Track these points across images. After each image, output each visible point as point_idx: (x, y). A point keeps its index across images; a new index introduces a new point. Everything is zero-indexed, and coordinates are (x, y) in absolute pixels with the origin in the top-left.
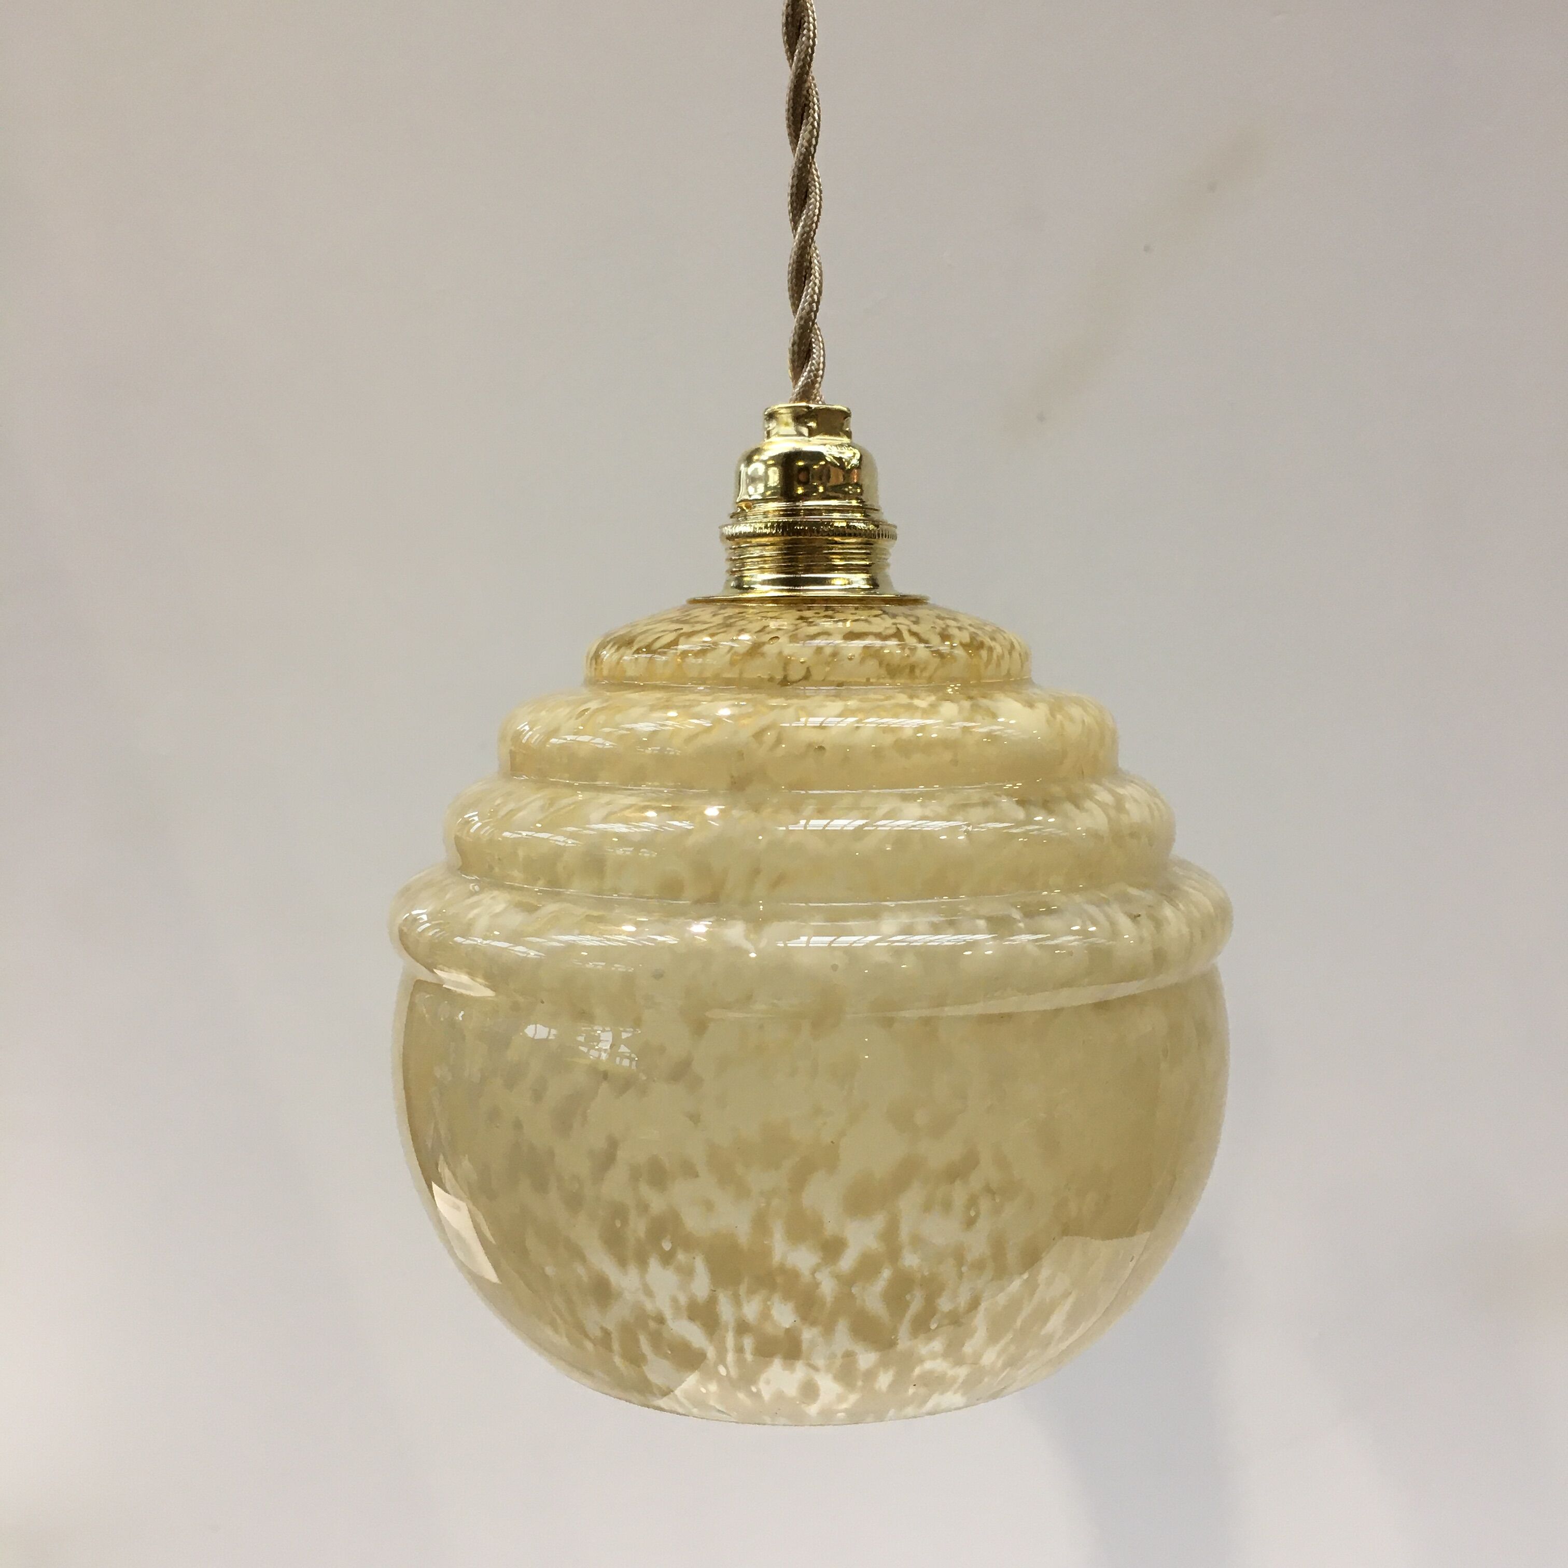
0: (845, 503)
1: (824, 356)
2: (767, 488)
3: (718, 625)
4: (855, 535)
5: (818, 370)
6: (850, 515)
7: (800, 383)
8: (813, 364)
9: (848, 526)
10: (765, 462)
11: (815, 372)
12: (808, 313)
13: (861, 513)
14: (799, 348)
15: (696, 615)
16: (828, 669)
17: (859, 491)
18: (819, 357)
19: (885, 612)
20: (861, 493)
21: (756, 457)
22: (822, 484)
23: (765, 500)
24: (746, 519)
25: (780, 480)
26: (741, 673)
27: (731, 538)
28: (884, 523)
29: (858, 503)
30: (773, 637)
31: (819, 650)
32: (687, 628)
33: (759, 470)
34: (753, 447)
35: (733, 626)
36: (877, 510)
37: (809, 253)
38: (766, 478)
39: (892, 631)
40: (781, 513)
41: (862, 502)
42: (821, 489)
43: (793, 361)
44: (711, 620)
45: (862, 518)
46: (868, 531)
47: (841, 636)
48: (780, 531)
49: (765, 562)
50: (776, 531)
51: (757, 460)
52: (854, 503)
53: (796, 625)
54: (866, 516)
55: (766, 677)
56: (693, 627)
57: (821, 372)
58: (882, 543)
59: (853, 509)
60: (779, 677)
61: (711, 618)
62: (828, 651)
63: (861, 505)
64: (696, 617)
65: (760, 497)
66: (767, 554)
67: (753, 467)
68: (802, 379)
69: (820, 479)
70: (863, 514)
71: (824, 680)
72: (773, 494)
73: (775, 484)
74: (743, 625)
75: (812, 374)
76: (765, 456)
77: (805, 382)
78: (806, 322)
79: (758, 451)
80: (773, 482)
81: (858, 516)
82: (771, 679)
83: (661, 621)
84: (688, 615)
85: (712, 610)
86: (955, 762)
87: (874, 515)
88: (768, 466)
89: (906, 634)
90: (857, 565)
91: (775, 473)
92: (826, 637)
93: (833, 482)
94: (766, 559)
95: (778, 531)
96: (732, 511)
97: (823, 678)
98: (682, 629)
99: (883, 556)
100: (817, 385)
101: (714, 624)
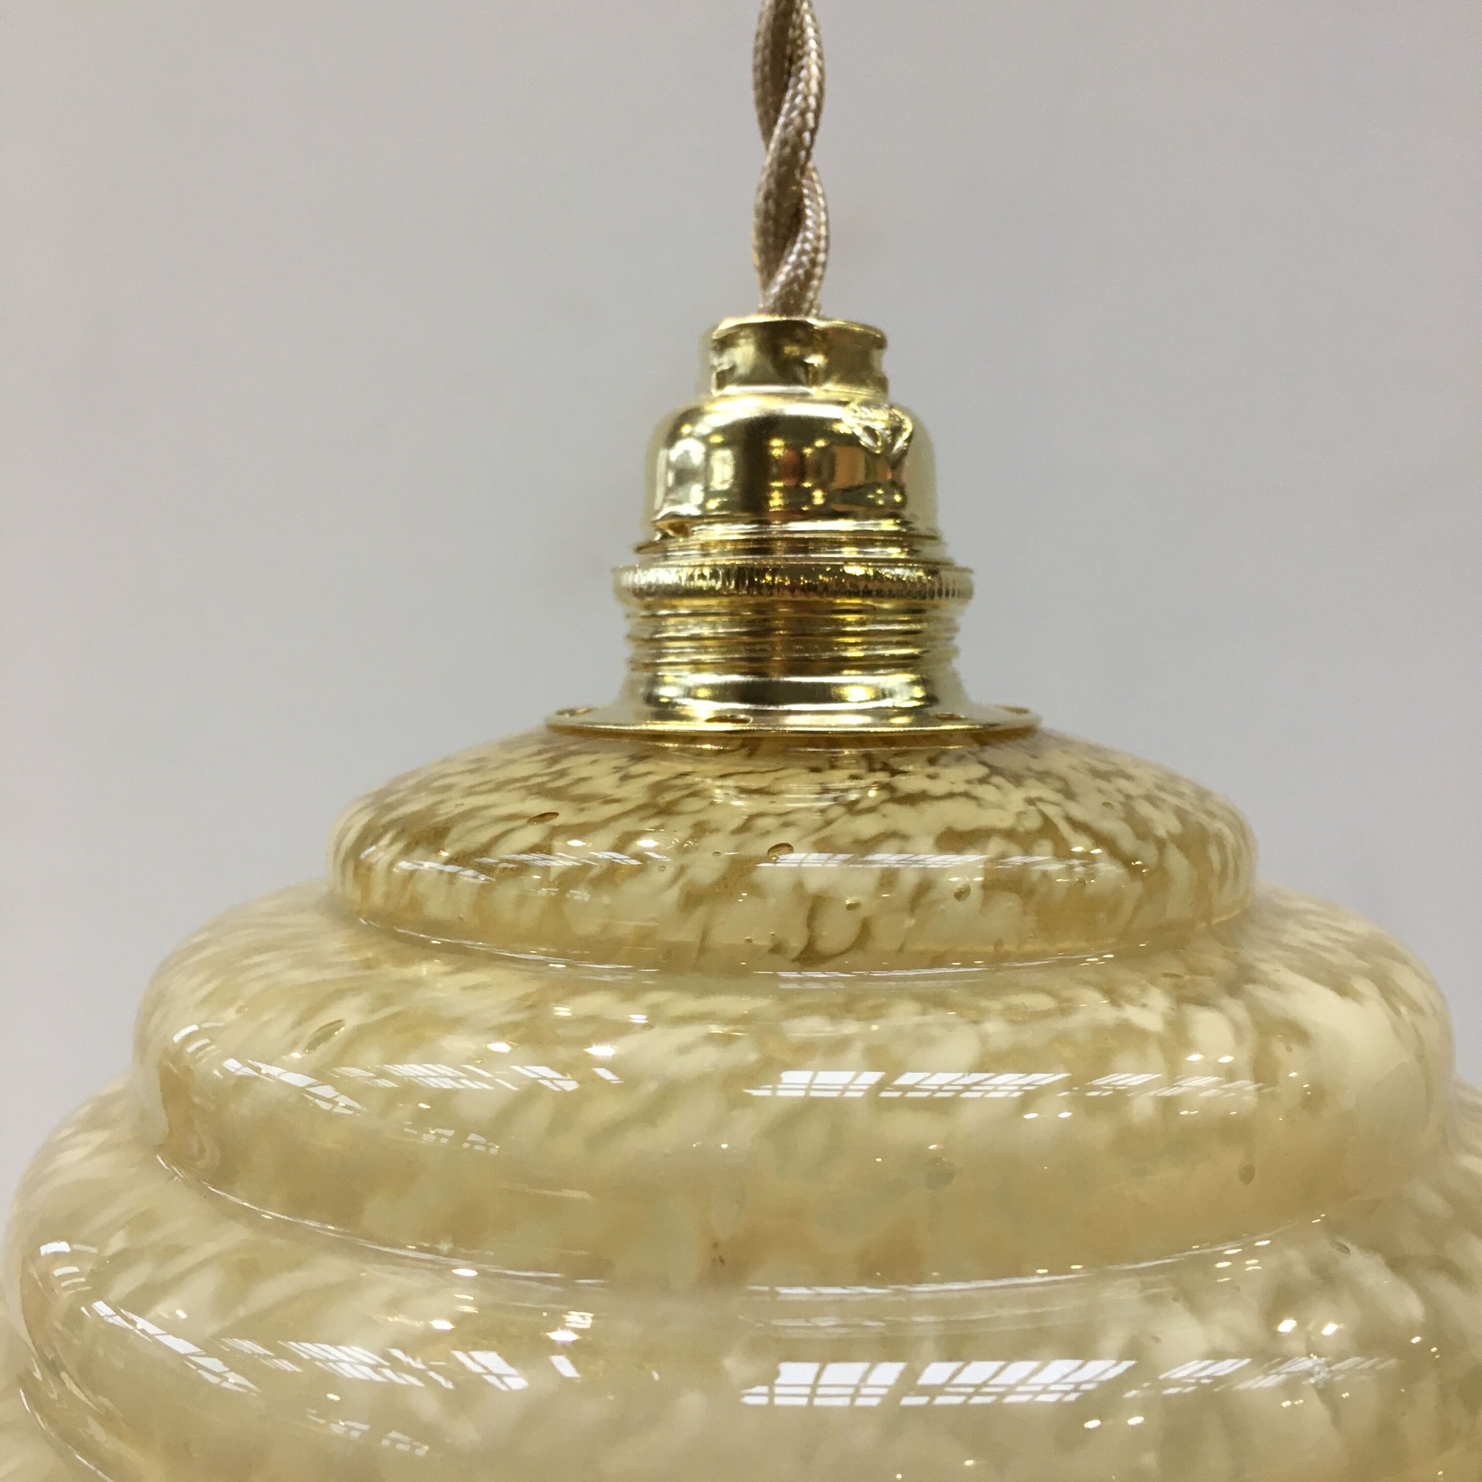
0: (869, 525)
1: (827, 224)
2: (709, 494)
3: (640, 808)
4: (891, 595)
5: (816, 250)
6: (876, 552)
7: (781, 278)
8: (805, 240)
9: (876, 574)
10: (704, 439)
11: (812, 255)
12: (799, 133)
13: (902, 547)
14: (778, 204)
15: (582, 775)
16: (910, 922)
17: (898, 498)
18: (818, 224)
19: (995, 770)
20: (903, 504)
21: (686, 429)
22: (822, 486)
23: (705, 518)
24: (666, 558)
25: (736, 476)
26: (705, 935)
27: (641, 593)
28: (948, 564)
29: (897, 524)
30: (773, 844)
31: (889, 878)
32: (566, 816)
33: (692, 455)
34: (682, 407)
35: (679, 814)
36: (933, 538)
37: (798, 12)
38: (704, 473)
39: (1033, 823)
40: (740, 547)
41: (904, 523)
42: (818, 497)
43: (763, 232)
44: (619, 793)
45: (903, 556)
46: (918, 586)
47: (930, 841)
48: (730, 584)
49: (705, 650)
50: (724, 584)
51: (690, 435)
52: (888, 525)
53: (823, 811)
54: (912, 552)
55: (765, 943)
56: (582, 810)
57: (821, 257)
58: (948, 607)
59: (889, 539)
60: (796, 943)
61: (619, 787)
62: (909, 880)
63: (904, 530)
64: (584, 779)
65: (698, 513)
66: (706, 631)
67: (681, 447)
68: (786, 268)
69: (818, 472)
70: (906, 550)
71: (900, 950)
72: (720, 508)
73: (726, 486)
74: (698, 812)
75: (805, 259)
76: (704, 427)
77: (792, 274)
78: (795, 152)
79: (691, 415)
80: (720, 480)
81: (894, 552)
82: (777, 949)
83: (500, 786)
84: (562, 774)
85: (617, 763)
86: (1247, 1174)
87: (928, 551)
88: (711, 448)
89: (1065, 828)
90: (893, 657)
91: (724, 460)
92: (894, 843)
93: (841, 480)
94: (707, 643)
95: (727, 583)
96: (640, 538)
97: (899, 947)
98: (556, 814)
99: (947, 635)
100: (815, 283)
101: (627, 806)
